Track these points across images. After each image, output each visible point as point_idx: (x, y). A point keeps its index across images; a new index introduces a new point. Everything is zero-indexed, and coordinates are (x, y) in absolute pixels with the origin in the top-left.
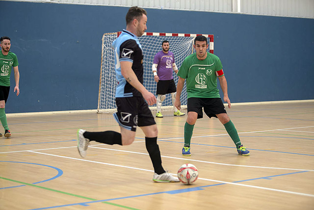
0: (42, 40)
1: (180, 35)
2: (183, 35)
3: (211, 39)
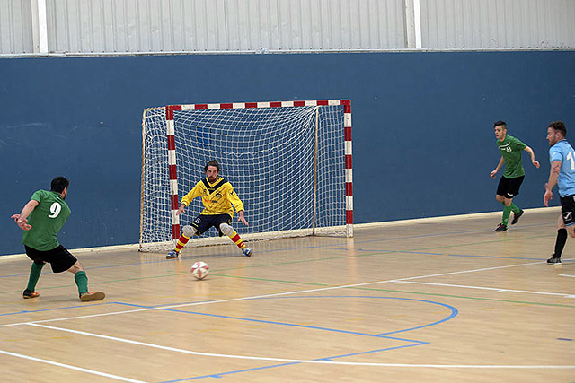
0: (35, 124)
1: (284, 104)
2: (291, 104)
3: (346, 107)
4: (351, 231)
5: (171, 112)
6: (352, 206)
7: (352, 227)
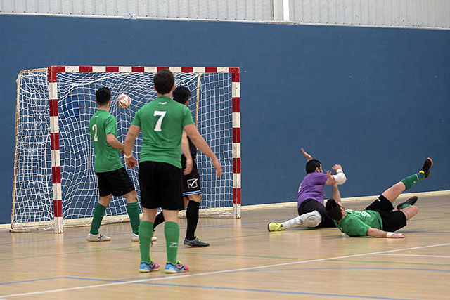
2: (179, 70)
3: (235, 76)
4: (239, 211)
5: (54, 74)
6: (240, 184)
7: (239, 208)
